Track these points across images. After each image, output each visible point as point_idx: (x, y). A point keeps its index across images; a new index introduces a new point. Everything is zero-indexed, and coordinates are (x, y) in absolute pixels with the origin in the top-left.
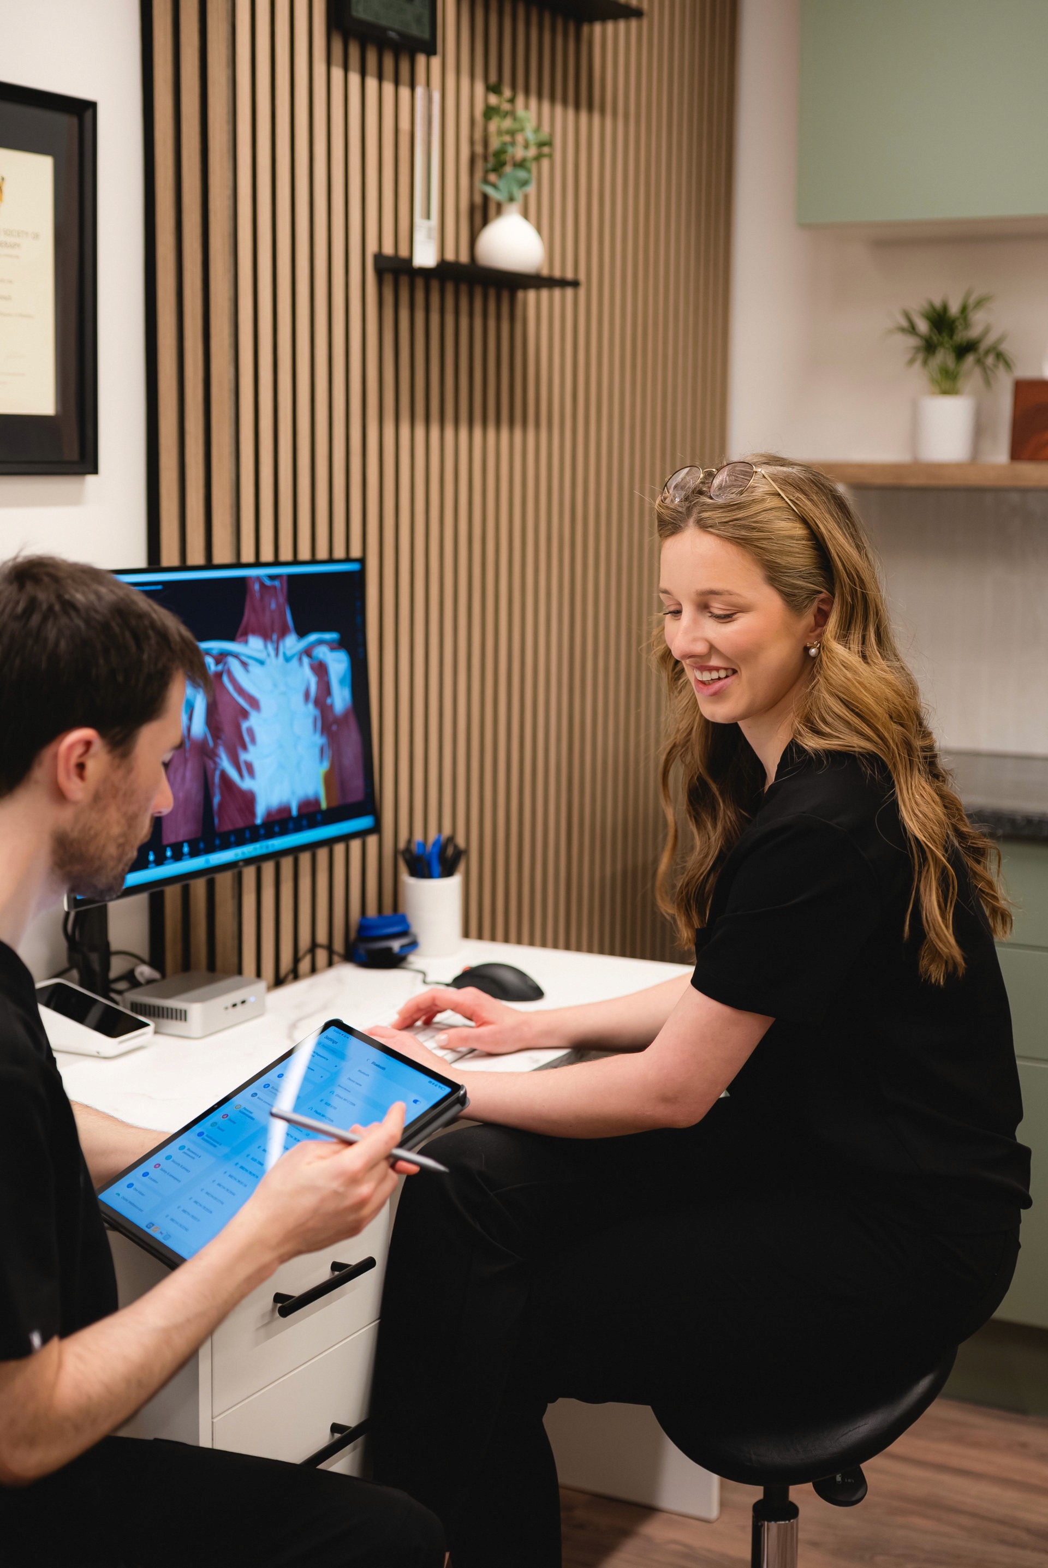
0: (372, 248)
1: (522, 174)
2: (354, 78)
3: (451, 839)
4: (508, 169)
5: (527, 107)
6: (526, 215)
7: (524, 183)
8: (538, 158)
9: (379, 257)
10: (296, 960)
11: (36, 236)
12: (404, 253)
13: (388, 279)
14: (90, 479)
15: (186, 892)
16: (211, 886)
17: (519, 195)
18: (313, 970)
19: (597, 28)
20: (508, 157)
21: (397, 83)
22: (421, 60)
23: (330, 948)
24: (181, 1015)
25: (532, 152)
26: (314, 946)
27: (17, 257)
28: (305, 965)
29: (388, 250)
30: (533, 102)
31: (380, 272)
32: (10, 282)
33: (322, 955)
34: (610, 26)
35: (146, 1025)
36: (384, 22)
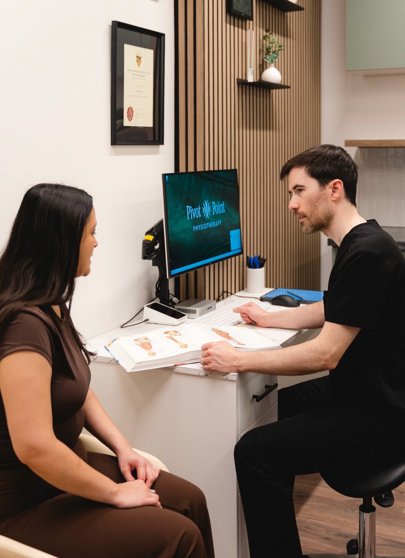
0: (236, 77)
1: (275, 55)
2: (232, 27)
3: (260, 256)
4: (271, 53)
5: (275, 36)
6: (275, 67)
7: (276, 58)
8: (279, 50)
9: (238, 79)
10: (219, 297)
11: (149, 73)
12: (244, 78)
13: (240, 85)
14: (161, 146)
15: (187, 275)
16: (196, 273)
17: (274, 61)
18: (223, 298)
19: (289, 13)
20: (271, 50)
21: (242, 29)
22: (248, 21)
23: (227, 292)
24: (194, 312)
25: (277, 49)
26: (223, 292)
27: (144, 80)
28: (221, 298)
29: (240, 77)
30: (277, 36)
31: (238, 84)
32: (142, 87)
33: (225, 294)
34: (291, 13)
35: (185, 315)
36: (240, 11)
